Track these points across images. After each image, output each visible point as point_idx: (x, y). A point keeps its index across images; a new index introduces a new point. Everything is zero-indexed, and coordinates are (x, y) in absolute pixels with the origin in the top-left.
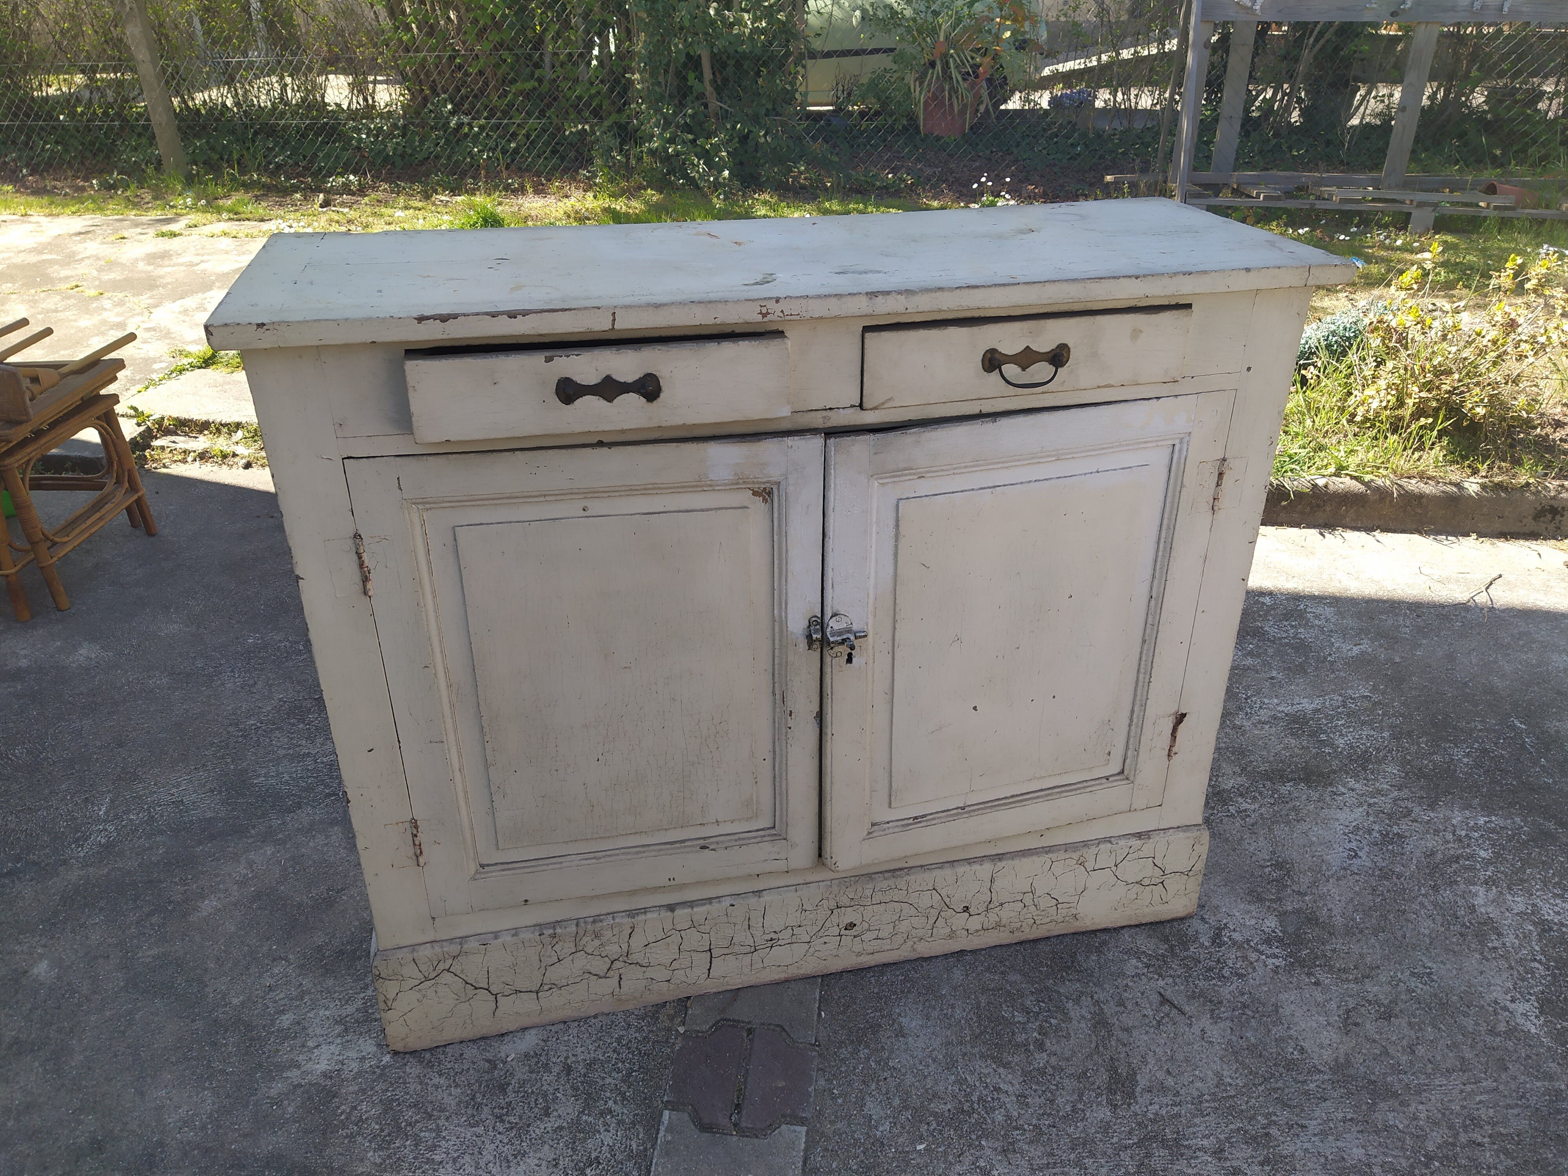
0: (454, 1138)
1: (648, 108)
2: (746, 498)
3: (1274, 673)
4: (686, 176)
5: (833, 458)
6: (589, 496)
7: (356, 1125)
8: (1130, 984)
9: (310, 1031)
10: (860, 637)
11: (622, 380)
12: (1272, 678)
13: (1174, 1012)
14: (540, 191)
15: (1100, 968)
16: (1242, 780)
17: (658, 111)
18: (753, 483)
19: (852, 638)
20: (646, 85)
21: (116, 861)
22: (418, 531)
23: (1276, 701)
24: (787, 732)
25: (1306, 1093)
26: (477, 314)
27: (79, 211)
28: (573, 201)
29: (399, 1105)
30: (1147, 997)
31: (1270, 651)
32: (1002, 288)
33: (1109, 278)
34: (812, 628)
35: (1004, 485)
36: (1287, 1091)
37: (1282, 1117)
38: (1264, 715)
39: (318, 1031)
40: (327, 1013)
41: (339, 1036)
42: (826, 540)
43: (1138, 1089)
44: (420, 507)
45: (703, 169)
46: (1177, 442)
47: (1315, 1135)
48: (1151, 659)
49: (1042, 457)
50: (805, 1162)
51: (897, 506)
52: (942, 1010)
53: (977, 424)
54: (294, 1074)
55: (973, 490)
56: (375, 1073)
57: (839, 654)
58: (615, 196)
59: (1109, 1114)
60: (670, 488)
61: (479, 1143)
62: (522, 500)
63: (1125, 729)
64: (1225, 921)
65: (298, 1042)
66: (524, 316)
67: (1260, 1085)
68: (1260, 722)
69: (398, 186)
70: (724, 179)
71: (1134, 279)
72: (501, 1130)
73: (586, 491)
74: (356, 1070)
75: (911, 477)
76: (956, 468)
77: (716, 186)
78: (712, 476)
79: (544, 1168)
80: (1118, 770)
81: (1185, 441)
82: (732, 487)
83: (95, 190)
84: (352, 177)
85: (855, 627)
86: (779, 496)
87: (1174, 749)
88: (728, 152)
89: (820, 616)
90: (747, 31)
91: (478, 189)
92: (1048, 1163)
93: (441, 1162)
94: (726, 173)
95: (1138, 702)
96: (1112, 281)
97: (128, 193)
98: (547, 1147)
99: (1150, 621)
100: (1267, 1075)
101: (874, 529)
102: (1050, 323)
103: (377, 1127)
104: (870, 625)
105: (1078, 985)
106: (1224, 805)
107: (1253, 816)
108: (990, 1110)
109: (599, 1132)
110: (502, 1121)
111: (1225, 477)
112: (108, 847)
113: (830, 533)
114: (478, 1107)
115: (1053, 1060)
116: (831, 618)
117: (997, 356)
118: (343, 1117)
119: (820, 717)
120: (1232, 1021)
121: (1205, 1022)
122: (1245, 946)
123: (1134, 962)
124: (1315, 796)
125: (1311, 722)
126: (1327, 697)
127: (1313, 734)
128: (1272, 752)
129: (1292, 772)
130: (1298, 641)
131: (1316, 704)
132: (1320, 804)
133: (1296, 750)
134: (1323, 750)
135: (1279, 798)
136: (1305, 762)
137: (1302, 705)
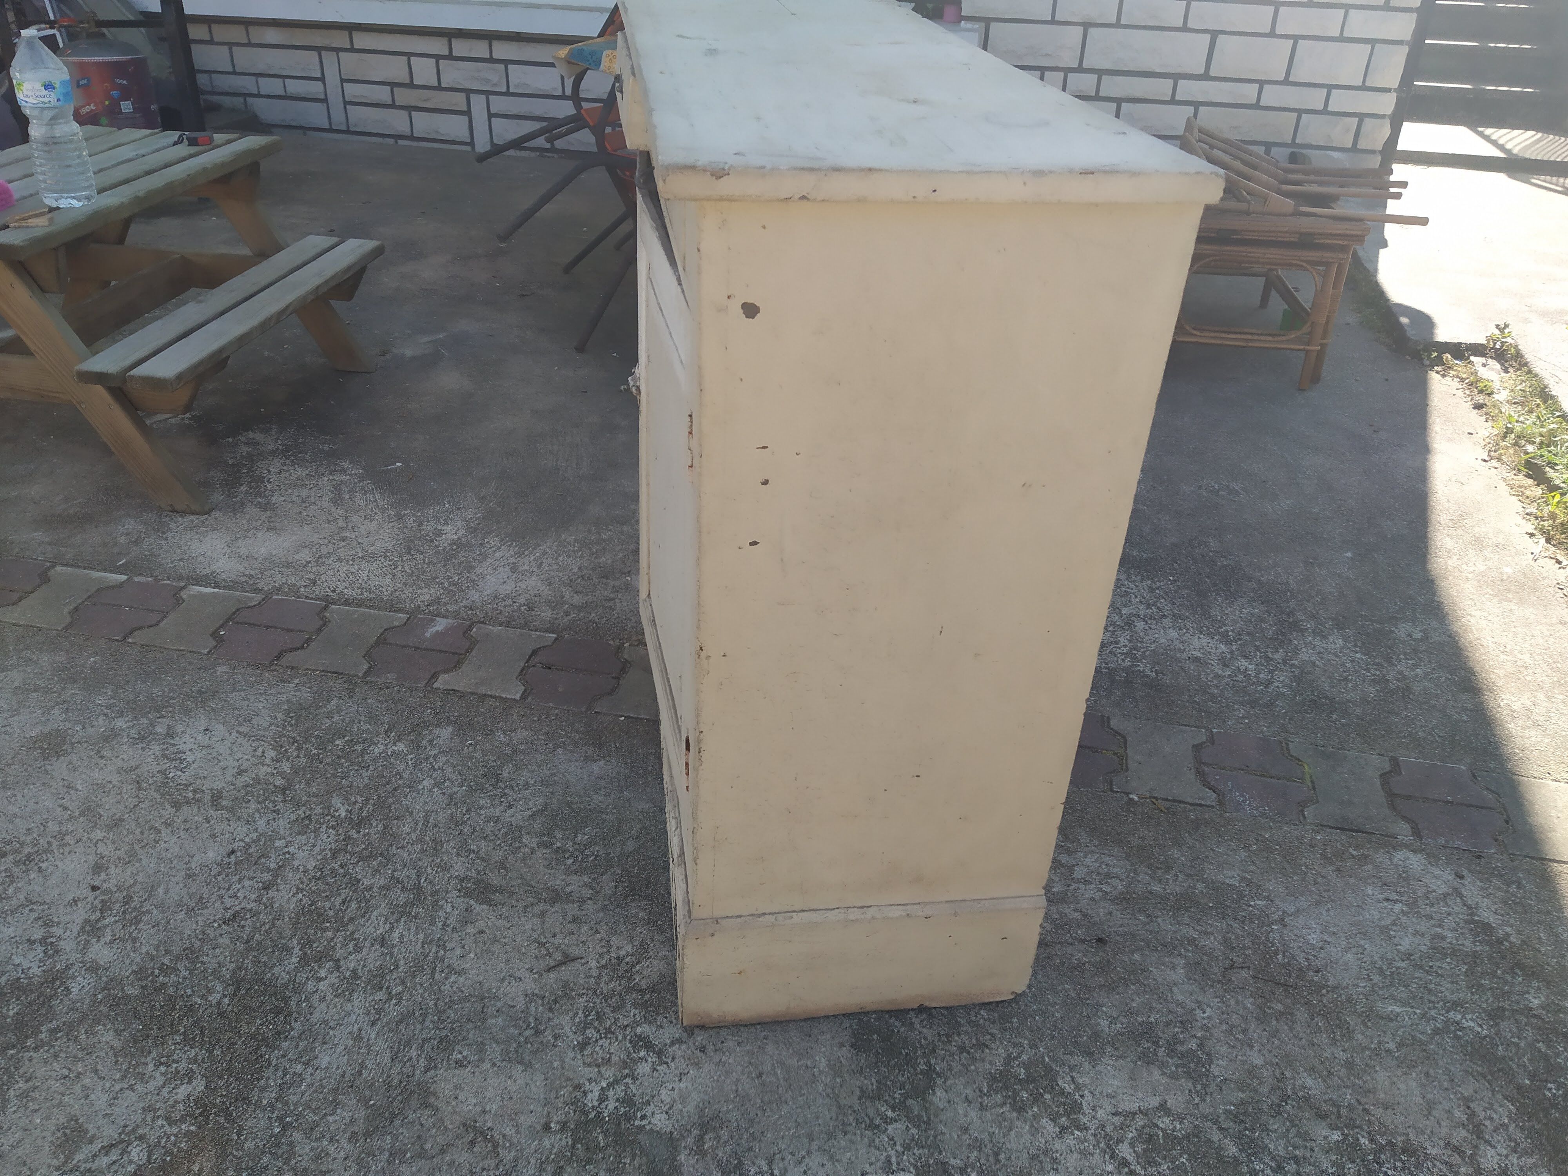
8: (599, 936)
13: (552, 963)
15: (627, 916)
25: (409, 1043)
30: (578, 945)
36: (419, 1026)
37: (393, 1011)
43: (472, 902)
47: (360, 1030)
50: (491, 696)
59: (457, 874)
67: (436, 1004)
92: (428, 822)
100: (444, 1016)
108: (492, 798)
120: (523, 1012)
121: (530, 985)
122: (626, 1071)
123: (629, 948)
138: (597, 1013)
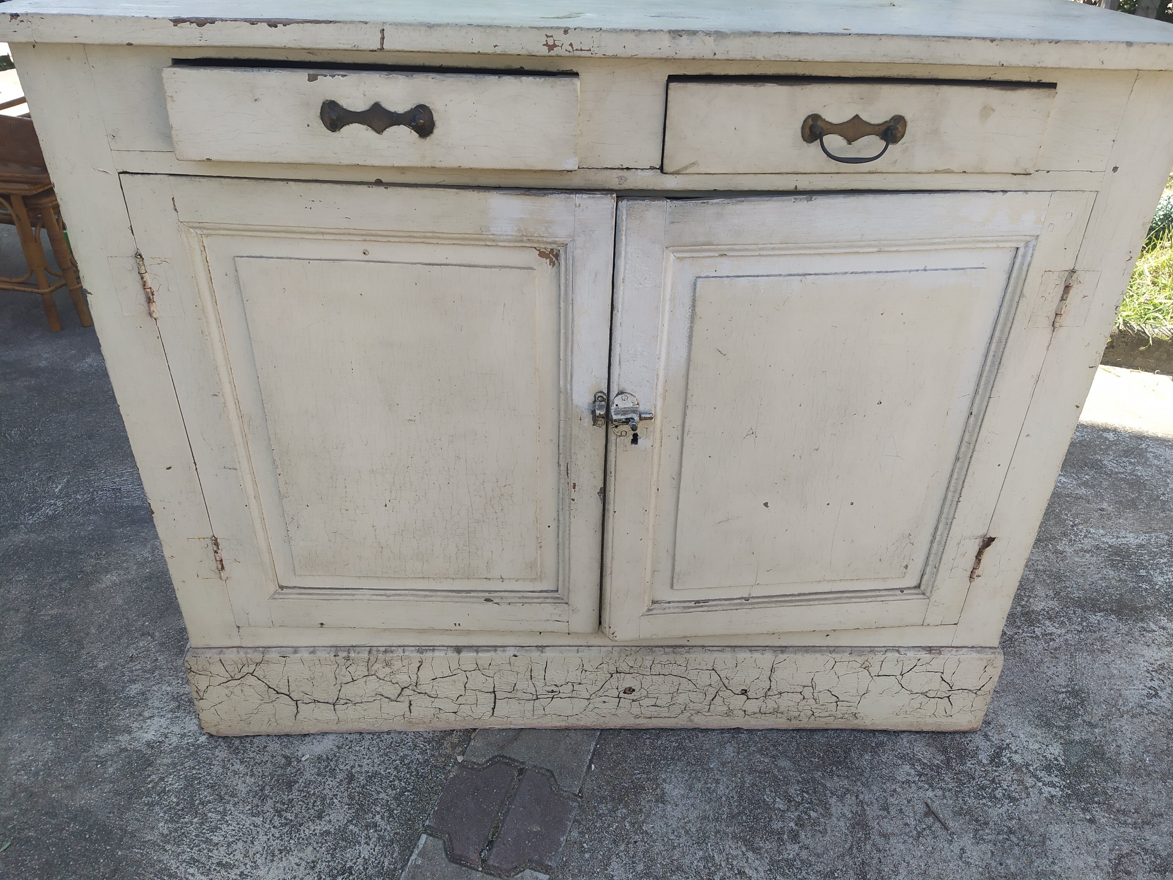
0: (234, 824)
2: (531, 257)
3: (1105, 505)
5: (624, 223)
6: (368, 238)
7: (159, 795)
8: (899, 790)
9: (149, 703)
10: (646, 419)
11: (392, 109)
12: (1102, 510)
13: (938, 825)
15: (871, 768)
16: (1053, 604)
18: (538, 242)
19: (636, 418)
21: (54, 531)
22: (198, 258)
23: (1102, 532)
24: (570, 503)
26: (236, 20)
29: (199, 783)
30: (913, 806)
31: (1105, 484)
32: (830, 37)
33: (959, 38)
34: (597, 403)
35: (816, 274)
38: (1088, 544)
39: (157, 704)
40: (169, 688)
41: (171, 711)
42: (614, 312)
44: (199, 231)
46: (1021, 245)
48: (963, 478)
49: (862, 247)
51: (695, 284)
52: (706, 783)
53: (789, 200)
54: (124, 739)
55: (780, 275)
56: (189, 750)
57: (624, 433)
60: (451, 239)
61: (254, 833)
62: (300, 236)
63: (926, 545)
64: (1008, 741)
65: (137, 710)
66: (285, 25)
68: (1082, 550)
71: (988, 43)
72: (277, 824)
73: (364, 232)
74: (174, 744)
75: (712, 254)
78: (493, 230)
79: (302, 868)
80: (914, 583)
81: (1031, 245)
82: (516, 244)
85: (641, 408)
86: (566, 260)
87: (977, 572)
89: (606, 392)
93: (217, 844)
95: (943, 520)
96: (962, 41)
98: (310, 848)
99: (966, 438)
101: (667, 307)
102: (886, 89)
103: (175, 800)
104: (658, 408)
105: (846, 782)
107: (1057, 641)
109: (359, 843)
110: (280, 816)
111: (1072, 292)
112: (52, 519)
113: (619, 305)
114: (264, 798)
115: (804, 854)
116: (617, 395)
117: (819, 123)
118: (150, 786)
119: (603, 492)
120: (995, 845)
121: (967, 841)
122: (1024, 769)
123: (907, 768)
124: (1124, 629)
125: (1133, 557)
126: (1153, 535)
127: (1133, 568)
128: (1089, 581)
129: (1105, 602)
130: (1135, 478)
131: (1142, 539)
132: (1128, 638)
133: (1113, 581)
134: (1140, 585)
135: (1088, 626)
136: (1121, 595)
137: (1128, 539)
138: (978, 790)
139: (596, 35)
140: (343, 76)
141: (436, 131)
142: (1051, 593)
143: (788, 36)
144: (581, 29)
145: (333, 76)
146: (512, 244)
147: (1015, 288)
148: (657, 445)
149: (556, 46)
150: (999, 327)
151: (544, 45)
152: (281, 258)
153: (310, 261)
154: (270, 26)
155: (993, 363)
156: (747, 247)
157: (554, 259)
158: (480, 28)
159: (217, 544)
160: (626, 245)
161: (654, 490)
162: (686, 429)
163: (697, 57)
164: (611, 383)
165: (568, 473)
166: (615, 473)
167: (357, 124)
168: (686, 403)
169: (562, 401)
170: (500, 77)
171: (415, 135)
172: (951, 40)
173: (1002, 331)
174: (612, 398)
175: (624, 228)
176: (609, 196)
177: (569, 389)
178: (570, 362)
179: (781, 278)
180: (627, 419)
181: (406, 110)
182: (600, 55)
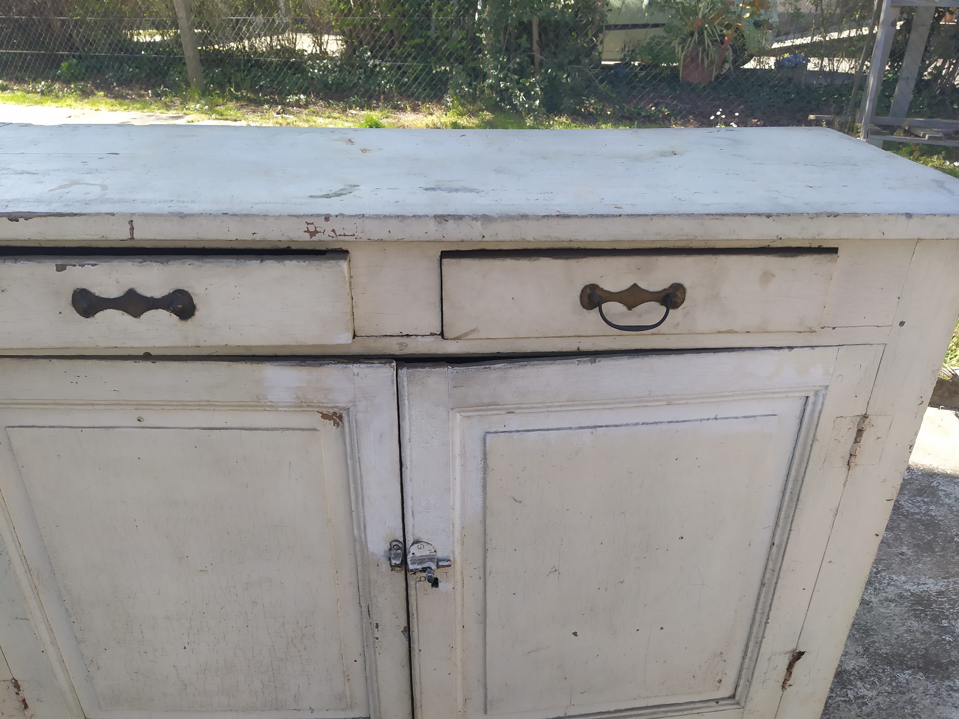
1: (491, 58)
2: (315, 420)
3: (904, 549)
4: (511, 103)
5: (406, 389)
6: (141, 407)
10: (444, 566)
11: (148, 294)
12: (902, 554)
14: (415, 109)
16: (863, 661)
17: (497, 59)
18: (319, 407)
19: (435, 566)
20: (491, 42)
23: (903, 578)
24: (374, 642)
27: (128, 109)
28: (434, 117)
31: (903, 525)
32: (600, 220)
33: (734, 215)
34: (393, 552)
35: (607, 426)
38: (891, 592)
45: (522, 99)
46: (811, 395)
48: (769, 600)
49: (650, 401)
51: (485, 439)
53: (573, 363)
55: (571, 428)
57: (423, 579)
58: (461, 114)
60: (229, 406)
62: (69, 407)
63: (738, 661)
66: (27, 219)
68: (887, 600)
69: (329, 103)
70: (536, 106)
71: (765, 218)
73: (137, 402)
75: (499, 412)
76: (550, 407)
77: (530, 110)
78: (271, 398)
80: (727, 693)
81: (821, 394)
82: (296, 409)
83: (150, 97)
84: (302, 96)
85: (440, 555)
86: (349, 422)
87: (789, 683)
88: (541, 89)
89: (401, 540)
90: (560, 6)
91: (378, 108)
94: (537, 102)
95: (753, 639)
96: (737, 218)
97: (168, 100)
99: (770, 567)
101: (458, 462)
102: (663, 260)
104: (456, 553)
106: (842, 688)
107: (870, 705)
111: (865, 435)
113: (407, 463)
116: (413, 544)
117: (597, 292)
119: (408, 630)
124: (932, 689)
125: (934, 605)
126: (950, 580)
127: (935, 619)
128: (894, 634)
129: (912, 659)
130: (929, 518)
131: (941, 586)
132: (936, 699)
133: (918, 634)
134: (944, 637)
135: (897, 687)
136: (925, 649)
137: (928, 586)
139: (359, 221)
140: (93, 265)
141: (197, 313)
142: (860, 649)
143: (557, 219)
144: (342, 215)
145: (83, 266)
146: (292, 409)
147: (808, 432)
148: (459, 587)
149: (318, 232)
150: (794, 467)
151: (305, 232)
152: (53, 427)
153: (83, 430)
154: (10, 220)
155: (791, 499)
156: (534, 405)
157: (338, 420)
158: (236, 217)
159: (17, 685)
160: (409, 408)
161: (459, 627)
162: (488, 570)
163: (465, 239)
164: (406, 533)
165: (369, 614)
166: (417, 615)
167: (111, 310)
168: (485, 546)
169: (358, 549)
170: (262, 261)
171: (175, 317)
172: (726, 218)
173: (798, 471)
174: (408, 546)
175: (406, 394)
176: (388, 365)
177: (363, 538)
178: (362, 514)
179: (571, 431)
180: (423, 568)
181: (164, 295)
182: (365, 238)
